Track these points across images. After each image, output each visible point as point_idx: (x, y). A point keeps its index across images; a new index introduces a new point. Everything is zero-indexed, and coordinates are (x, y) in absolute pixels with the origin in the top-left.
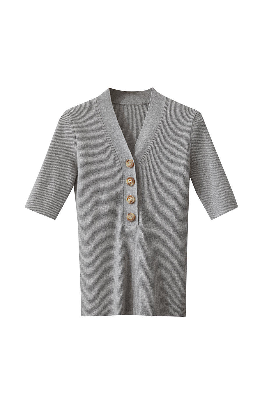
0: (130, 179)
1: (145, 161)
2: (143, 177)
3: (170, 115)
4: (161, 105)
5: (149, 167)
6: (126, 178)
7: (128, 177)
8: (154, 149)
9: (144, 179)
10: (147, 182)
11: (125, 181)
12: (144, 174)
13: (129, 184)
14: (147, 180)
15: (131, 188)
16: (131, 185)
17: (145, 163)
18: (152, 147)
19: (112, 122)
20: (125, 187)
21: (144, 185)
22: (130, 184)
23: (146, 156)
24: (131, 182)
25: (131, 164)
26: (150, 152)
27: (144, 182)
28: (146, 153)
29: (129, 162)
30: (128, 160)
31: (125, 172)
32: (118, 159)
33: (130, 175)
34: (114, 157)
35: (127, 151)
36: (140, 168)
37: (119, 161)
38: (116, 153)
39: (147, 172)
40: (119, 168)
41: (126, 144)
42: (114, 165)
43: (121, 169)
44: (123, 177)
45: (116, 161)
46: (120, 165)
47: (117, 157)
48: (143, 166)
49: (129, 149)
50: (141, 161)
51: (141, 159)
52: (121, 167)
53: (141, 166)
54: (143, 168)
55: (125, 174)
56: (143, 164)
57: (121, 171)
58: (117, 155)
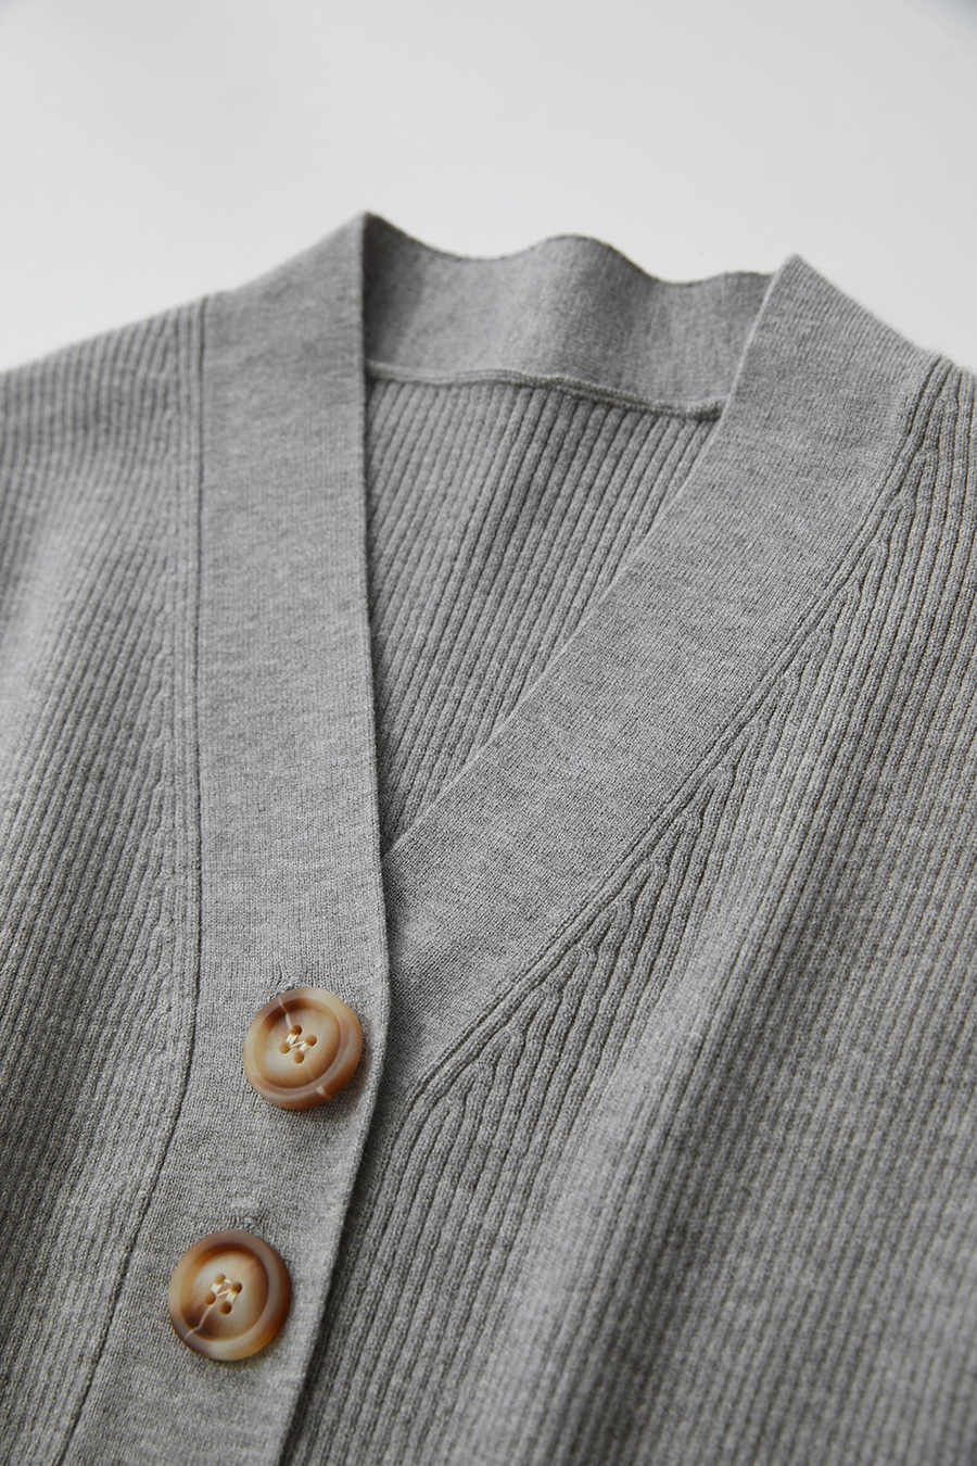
0: (234, 1269)
1: (501, 1070)
2: (414, 1277)
3: (942, 557)
4: (858, 443)
5: (529, 1161)
6: (192, 1229)
7: (223, 1229)
8: (654, 932)
9: (420, 1313)
10: (448, 1365)
11: (156, 1277)
12: (436, 1242)
13: (198, 1324)
14: (447, 1344)
15: (199, 1389)
16: (219, 1347)
17: (496, 1094)
18: (645, 898)
19: (296, 568)
20: (124, 1357)
21: (388, 1405)
22: (211, 1330)
23: (528, 1003)
24: (241, 1302)
25: (314, 1055)
26: (604, 959)
27: (407, 1355)
28: (549, 958)
29: (298, 1031)
30: (295, 1006)
31: (205, 1151)
32: (190, 966)
33: (260, 1218)
34: (159, 947)
35: (336, 900)
36: (412, 1148)
37: (189, 1001)
38: (199, 899)
39: (481, 1226)
40: (151, 1089)
41: (370, 811)
42: (121, 1033)
43: (173, 1100)
44: (156, 1208)
45: (158, 991)
46: (183, 1045)
47: (192, 943)
48: (467, 1123)
49: (375, 878)
50: (451, 1055)
51: (458, 1034)
52: (188, 1075)
53: (437, 1123)
54: (452, 1154)
55: (200, 1176)
56: (470, 1098)
57: (166, 1124)
58: (206, 920)
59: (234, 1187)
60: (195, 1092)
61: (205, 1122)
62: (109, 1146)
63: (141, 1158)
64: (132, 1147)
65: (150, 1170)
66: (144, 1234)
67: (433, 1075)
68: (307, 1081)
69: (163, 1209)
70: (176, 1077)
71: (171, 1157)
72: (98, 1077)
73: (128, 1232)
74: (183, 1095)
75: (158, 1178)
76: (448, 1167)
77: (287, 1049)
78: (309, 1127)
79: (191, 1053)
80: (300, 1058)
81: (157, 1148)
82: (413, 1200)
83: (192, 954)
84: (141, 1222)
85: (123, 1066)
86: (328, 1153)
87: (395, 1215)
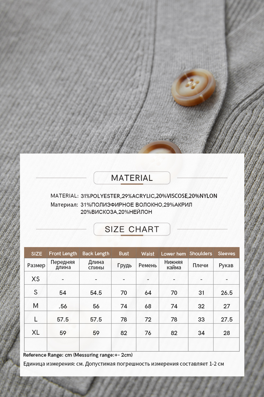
25: (198, 86)
29: (192, 80)
30: (190, 75)
31: (152, 119)
32: (150, 63)
33: (172, 140)
34: (138, 57)
35: (208, 47)
36: (232, 123)
37: (148, 74)
38: (154, 44)
39: (256, 148)
40: (132, 98)
41: (222, 23)
42: (121, 82)
43: (140, 103)
44: (132, 134)
45: (136, 70)
46: (145, 86)
47: (151, 56)
48: (253, 118)
49: (223, 42)
50: (248, 97)
51: (251, 90)
52: (146, 96)
53: (242, 117)
54: (247, 126)
55: (149, 126)
56: (255, 110)
57: (138, 109)
58: (156, 50)
59: (163, 130)
60: (148, 100)
61: (152, 110)
62: (113, 115)
63: (127, 119)
64: (123, 116)
65: (131, 122)
66: (127, 142)
67: (241, 103)
68: (195, 94)
69: (134, 135)
70: (142, 96)
71: (138, 119)
72: (110, 95)
73: (121, 141)
74: (144, 101)
75: (133, 125)
76: (245, 130)
77: (188, 86)
78: (193, 112)
79: (148, 89)
80: (193, 88)
81: (134, 117)
82: (231, 139)
83: (150, 60)
84: (126, 138)
85: (120, 91)
86: (200, 121)
87: (224, 143)
